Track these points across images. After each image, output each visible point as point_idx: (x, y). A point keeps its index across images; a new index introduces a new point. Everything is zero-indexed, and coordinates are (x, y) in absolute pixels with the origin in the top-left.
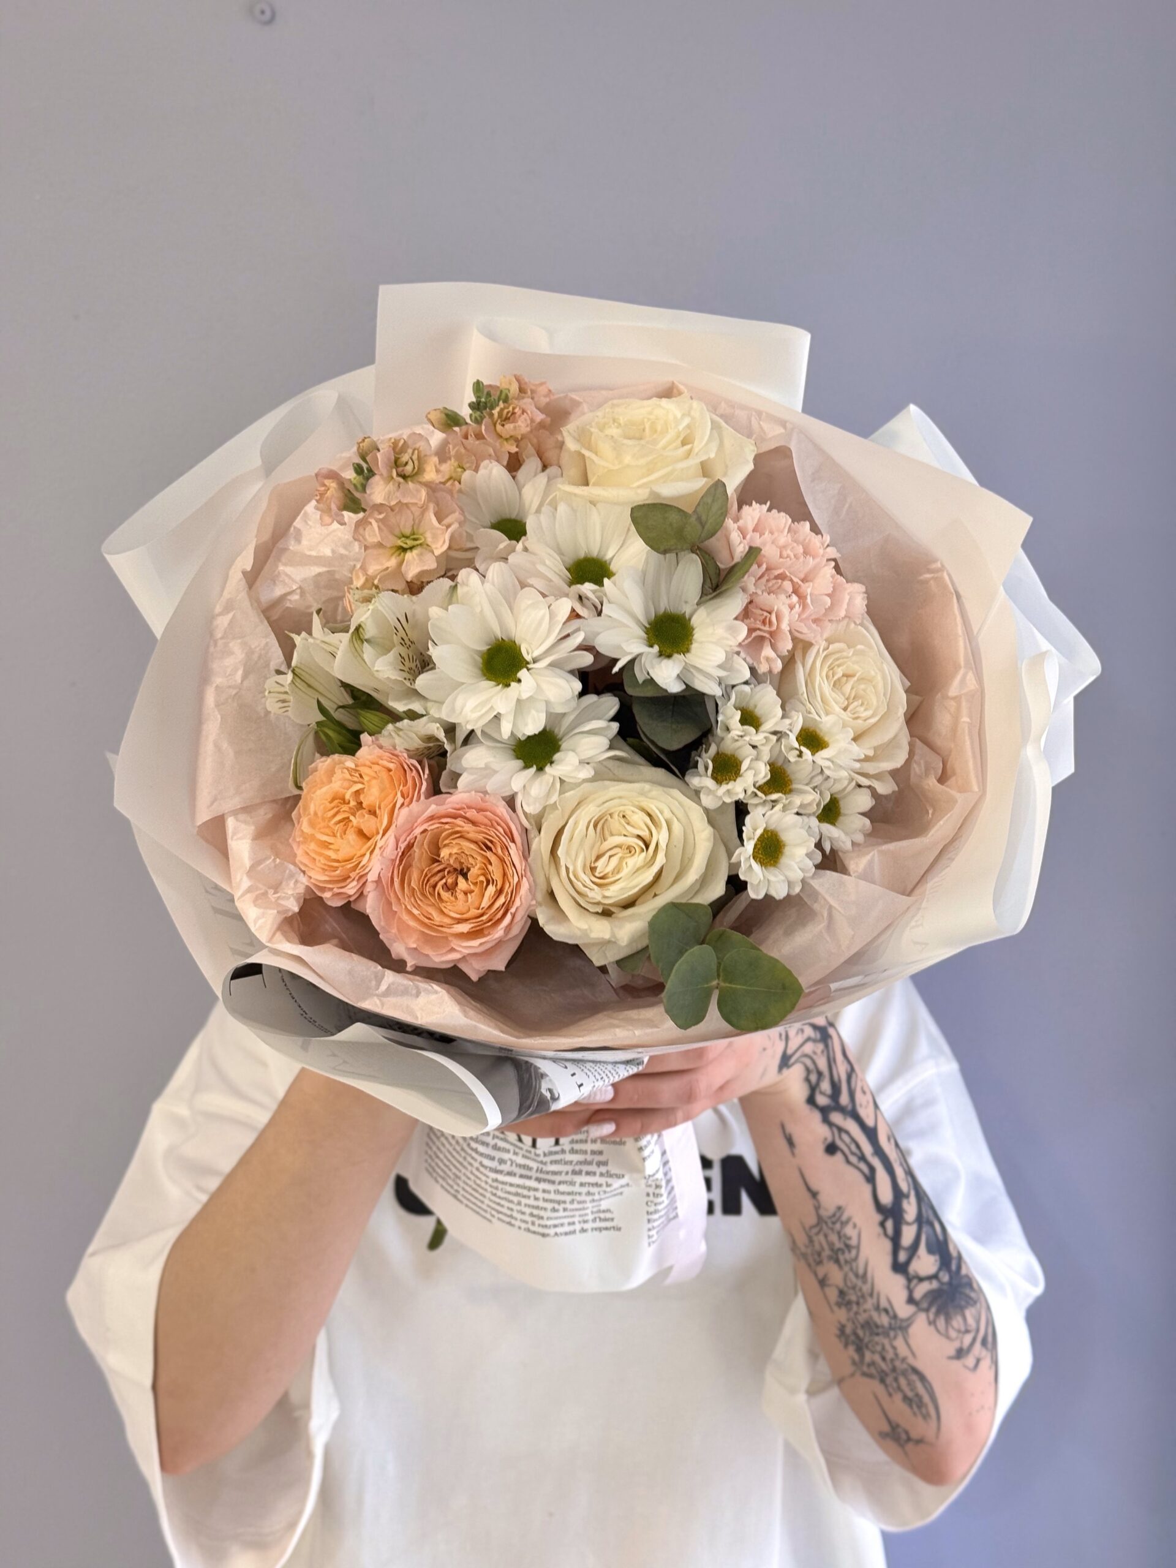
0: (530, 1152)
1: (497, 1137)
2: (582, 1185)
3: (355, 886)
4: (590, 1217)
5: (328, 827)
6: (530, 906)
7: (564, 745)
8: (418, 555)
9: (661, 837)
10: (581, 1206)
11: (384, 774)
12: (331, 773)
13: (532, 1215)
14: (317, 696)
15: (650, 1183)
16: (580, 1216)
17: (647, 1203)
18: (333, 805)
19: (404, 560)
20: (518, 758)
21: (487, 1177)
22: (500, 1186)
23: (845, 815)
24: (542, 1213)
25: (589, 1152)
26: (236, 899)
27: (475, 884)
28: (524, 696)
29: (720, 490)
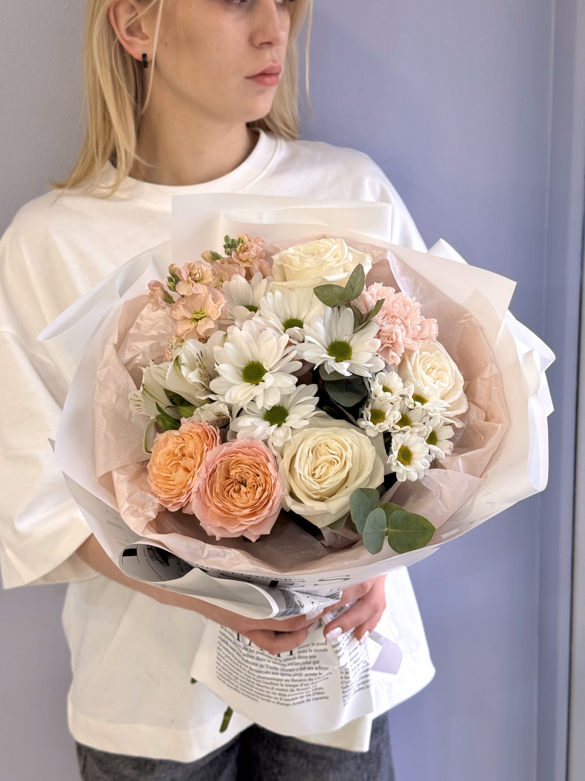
0: (277, 659)
1: (259, 653)
2: (306, 675)
3: (186, 496)
4: (312, 693)
5: (167, 469)
6: (282, 496)
7: (290, 412)
8: (205, 321)
9: (348, 454)
10: (306, 687)
11: (195, 437)
12: (166, 441)
13: (280, 694)
14: (155, 401)
15: (343, 671)
16: (306, 692)
17: (342, 683)
18: (169, 457)
19: (197, 325)
20: (266, 420)
21: (254, 675)
22: (262, 680)
23: (440, 440)
24: (286, 693)
25: (308, 657)
26: (121, 515)
27: (251, 488)
28: (267, 387)
29: (360, 270)
